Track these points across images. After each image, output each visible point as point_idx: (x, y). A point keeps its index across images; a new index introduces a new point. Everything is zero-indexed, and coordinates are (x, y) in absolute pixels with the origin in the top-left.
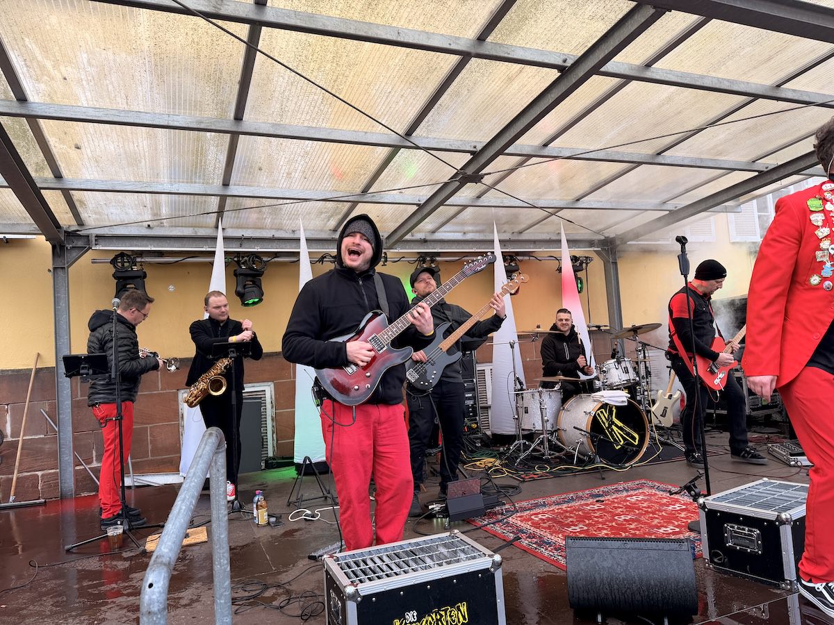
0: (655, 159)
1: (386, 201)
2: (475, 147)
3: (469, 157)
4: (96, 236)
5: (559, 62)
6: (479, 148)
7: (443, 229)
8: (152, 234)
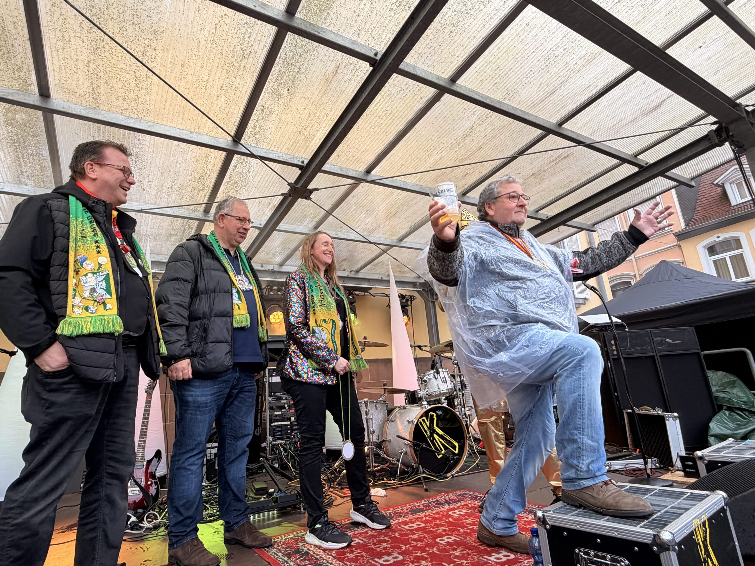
0: (462, 198)
2: (303, 162)
5: (371, 54)
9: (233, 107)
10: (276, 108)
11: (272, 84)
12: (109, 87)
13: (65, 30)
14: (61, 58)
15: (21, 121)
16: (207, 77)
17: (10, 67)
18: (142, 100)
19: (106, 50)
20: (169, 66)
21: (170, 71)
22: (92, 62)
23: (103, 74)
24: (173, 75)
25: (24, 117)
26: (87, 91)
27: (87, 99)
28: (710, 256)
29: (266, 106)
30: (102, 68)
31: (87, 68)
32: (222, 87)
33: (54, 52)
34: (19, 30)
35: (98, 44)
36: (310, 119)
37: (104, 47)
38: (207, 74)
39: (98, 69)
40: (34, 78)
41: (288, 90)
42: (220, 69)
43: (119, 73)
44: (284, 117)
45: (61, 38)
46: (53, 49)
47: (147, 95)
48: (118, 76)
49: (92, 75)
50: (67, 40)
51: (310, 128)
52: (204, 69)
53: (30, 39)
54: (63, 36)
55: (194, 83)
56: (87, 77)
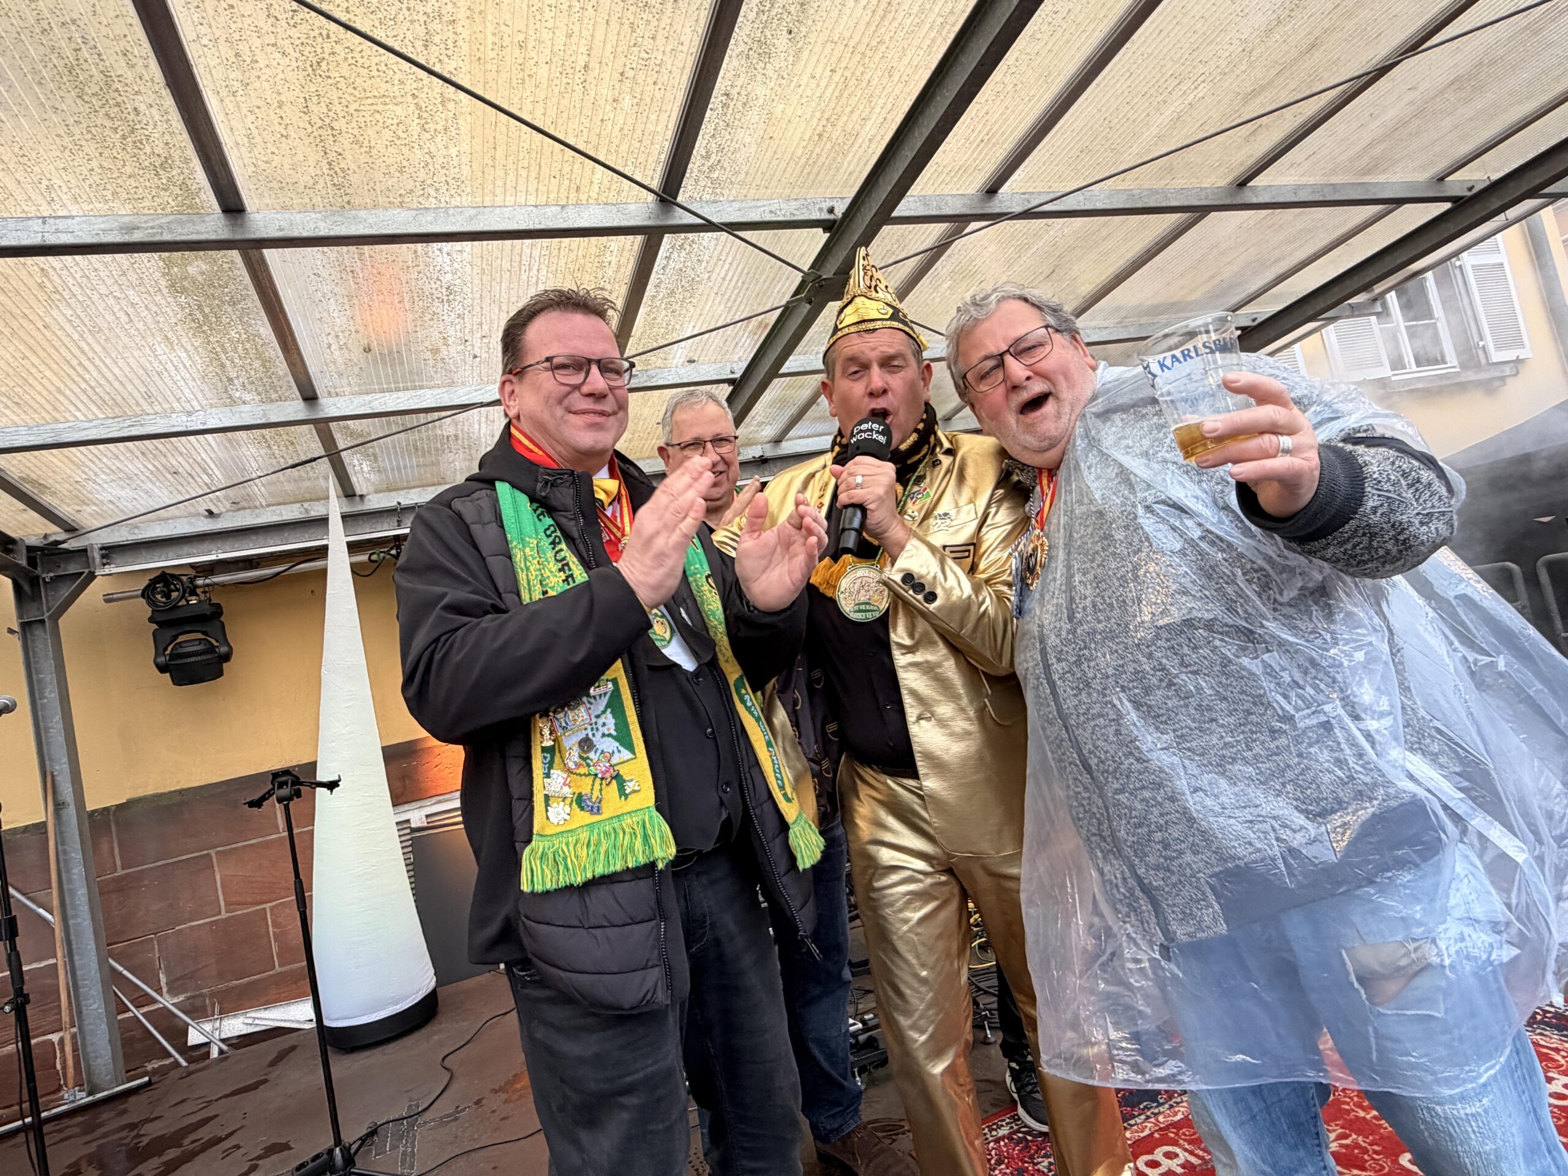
0: (1237, 196)
1: (661, 382)
2: (831, 211)
3: (819, 238)
4: (102, 549)
6: (840, 209)
7: (792, 433)
8: (219, 526)
9: (653, 117)
10: (760, 91)
11: (747, 30)
12: (363, 150)
13: (236, 36)
14: (245, 111)
15: (200, 279)
16: (585, 56)
17: (147, 163)
18: (441, 160)
19: (340, 58)
20: (492, 54)
21: (494, 68)
22: (315, 99)
23: (344, 121)
24: (504, 75)
25: (204, 267)
26: (319, 172)
27: (324, 192)
29: (734, 92)
30: (339, 108)
31: (307, 118)
32: (622, 74)
33: (227, 100)
34: (140, 69)
35: (319, 50)
36: (846, 95)
37: (333, 53)
38: (583, 49)
39: (331, 114)
40: (201, 177)
41: (790, 32)
42: (614, 26)
43: (380, 108)
44: (781, 107)
45: (234, 60)
46: (224, 93)
47: (451, 145)
48: (377, 116)
49: (320, 132)
50: (248, 60)
51: (845, 118)
52: (574, 39)
53: (168, 85)
54: (237, 55)
55: (556, 82)
56: (311, 139)
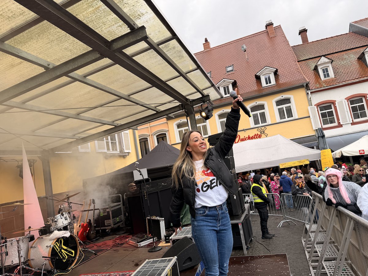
0: (77, 116)
5: (46, 65)
28: (178, 129)
